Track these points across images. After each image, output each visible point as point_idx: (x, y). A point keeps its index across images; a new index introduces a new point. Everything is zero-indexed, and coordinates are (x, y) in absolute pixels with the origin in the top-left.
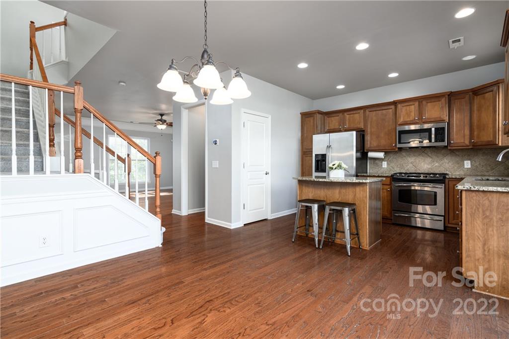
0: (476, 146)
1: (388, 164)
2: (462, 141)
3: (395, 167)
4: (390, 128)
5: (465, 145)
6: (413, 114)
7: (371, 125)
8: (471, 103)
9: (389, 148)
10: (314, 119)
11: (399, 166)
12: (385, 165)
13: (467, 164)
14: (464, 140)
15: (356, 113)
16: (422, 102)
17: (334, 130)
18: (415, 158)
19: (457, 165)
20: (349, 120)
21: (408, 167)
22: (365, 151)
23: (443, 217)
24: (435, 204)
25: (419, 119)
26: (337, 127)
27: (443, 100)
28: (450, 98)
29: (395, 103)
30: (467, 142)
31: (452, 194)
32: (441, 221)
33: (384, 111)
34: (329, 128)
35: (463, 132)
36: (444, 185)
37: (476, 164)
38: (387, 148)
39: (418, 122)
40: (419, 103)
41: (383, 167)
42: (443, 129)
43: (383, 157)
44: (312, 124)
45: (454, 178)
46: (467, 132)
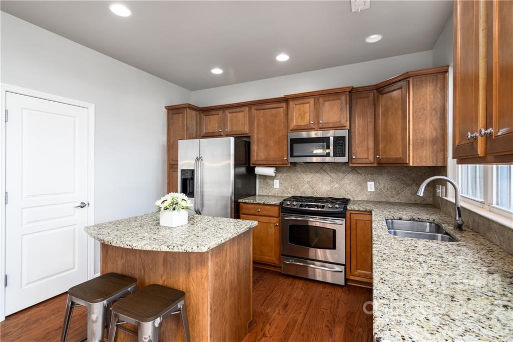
0: (381, 164)
1: (281, 183)
2: (366, 156)
3: (289, 188)
4: (281, 134)
5: (369, 162)
6: (307, 116)
7: (258, 128)
8: (375, 105)
9: (280, 163)
10: (183, 117)
11: (293, 187)
12: (276, 184)
13: (371, 186)
14: (368, 155)
15: (240, 112)
16: (318, 99)
17: (213, 135)
18: (312, 175)
19: (359, 188)
20: (231, 120)
21: (304, 187)
22: (251, 165)
23: (344, 267)
24: (334, 248)
25: (314, 123)
26: (217, 130)
27: (343, 98)
28: (352, 96)
29: (286, 100)
30: (371, 158)
31: (355, 232)
32: (342, 272)
33: (273, 110)
34: (207, 132)
35: (366, 144)
36: (344, 219)
37: (380, 187)
38: (277, 163)
39: (314, 127)
40: (315, 100)
41: (275, 187)
42: (344, 138)
43: (274, 175)
44: (181, 124)
45: (356, 211)
46: (371, 144)
